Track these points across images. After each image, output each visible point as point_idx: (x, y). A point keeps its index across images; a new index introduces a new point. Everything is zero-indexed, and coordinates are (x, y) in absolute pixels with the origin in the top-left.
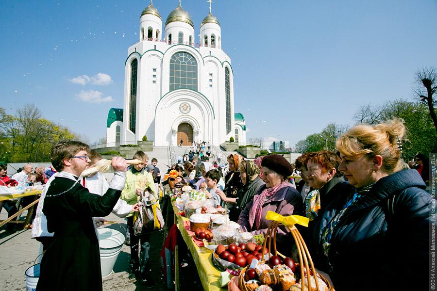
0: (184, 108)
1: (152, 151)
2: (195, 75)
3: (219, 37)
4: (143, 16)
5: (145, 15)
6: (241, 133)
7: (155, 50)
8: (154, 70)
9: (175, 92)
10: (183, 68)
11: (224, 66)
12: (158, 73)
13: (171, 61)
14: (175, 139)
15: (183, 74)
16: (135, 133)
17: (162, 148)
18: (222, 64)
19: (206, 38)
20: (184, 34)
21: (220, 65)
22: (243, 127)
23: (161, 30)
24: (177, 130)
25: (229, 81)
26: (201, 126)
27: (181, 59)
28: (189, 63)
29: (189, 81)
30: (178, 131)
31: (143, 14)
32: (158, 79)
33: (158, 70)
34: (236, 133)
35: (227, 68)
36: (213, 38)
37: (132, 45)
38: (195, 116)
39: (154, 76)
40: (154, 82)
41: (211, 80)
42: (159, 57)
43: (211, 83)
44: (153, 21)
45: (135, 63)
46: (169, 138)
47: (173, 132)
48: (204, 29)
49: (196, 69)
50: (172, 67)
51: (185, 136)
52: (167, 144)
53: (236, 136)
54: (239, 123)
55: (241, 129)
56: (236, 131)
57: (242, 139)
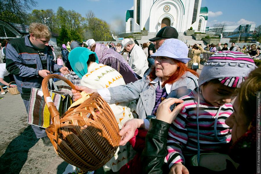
6: (204, 22)
16: (139, 25)
17: (152, 33)
24: (161, 23)
46: (157, 28)
47: (159, 24)
52: (155, 31)
53: (199, 24)
54: (203, 15)
55: (204, 19)
56: (200, 21)
57: (203, 26)
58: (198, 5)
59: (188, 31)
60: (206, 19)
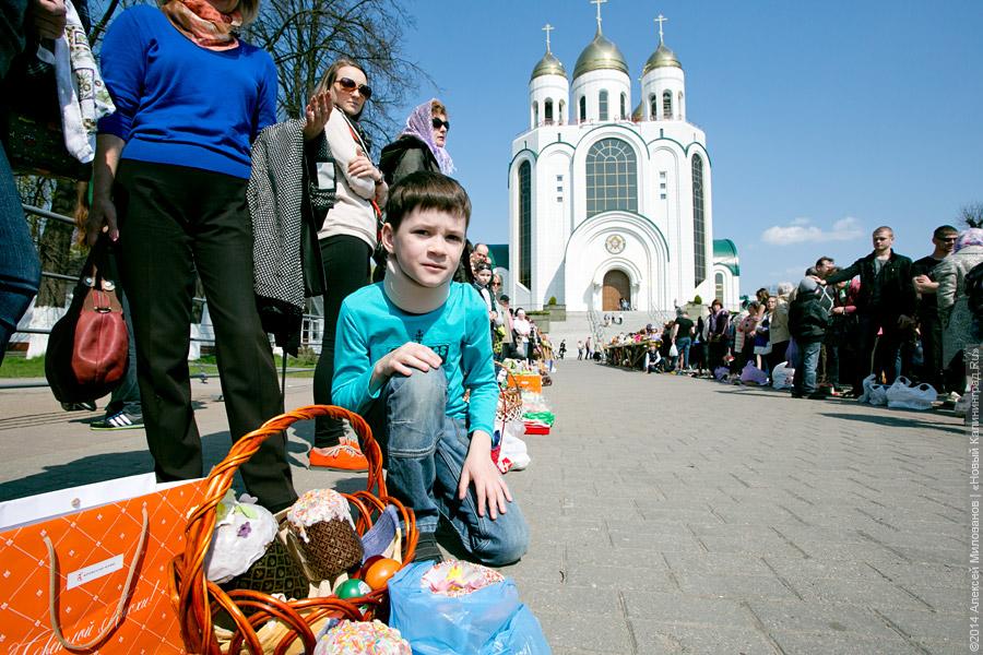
0: (615, 244)
1: (565, 320)
2: (633, 179)
3: (681, 93)
4: (536, 80)
5: (539, 78)
6: (730, 281)
7: (559, 142)
8: (560, 178)
9: (597, 219)
10: (611, 168)
11: (691, 153)
12: (565, 184)
13: (589, 159)
14: (598, 298)
15: (611, 181)
16: (530, 288)
17: (578, 315)
18: (686, 152)
19: (654, 98)
20: (609, 93)
21: (681, 152)
22: (734, 269)
23: (567, 101)
24: (602, 284)
25: (701, 181)
26: (644, 273)
27: (606, 152)
28: (621, 157)
29: (623, 192)
30: (605, 284)
31: (533, 78)
32: (566, 194)
33: (566, 178)
34: (717, 282)
35: (696, 157)
36: (666, 98)
37: (518, 135)
38: (634, 258)
39: (560, 189)
40: (560, 199)
41: (663, 185)
42: (566, 153)
43: (664, 191)
44: (553, 86)
45: (525, 169)
46: (588, 298)
47: (595, 287)
48: (649, 83)
49: (633, 167)
50: (589, 169)
51: (615, 294)
52: (584, 308)
53: (717, 287)
54: (725, 262)
55: (729, 273)
56: (719, 278)
57: (730, 292)
58: (703, 236)
59: (691, 306)
60: (736, 272)
